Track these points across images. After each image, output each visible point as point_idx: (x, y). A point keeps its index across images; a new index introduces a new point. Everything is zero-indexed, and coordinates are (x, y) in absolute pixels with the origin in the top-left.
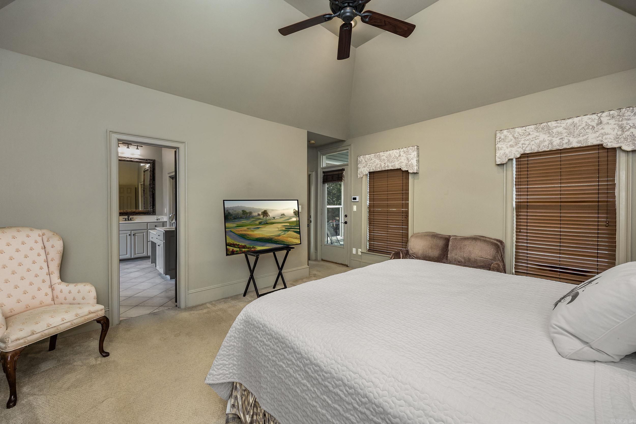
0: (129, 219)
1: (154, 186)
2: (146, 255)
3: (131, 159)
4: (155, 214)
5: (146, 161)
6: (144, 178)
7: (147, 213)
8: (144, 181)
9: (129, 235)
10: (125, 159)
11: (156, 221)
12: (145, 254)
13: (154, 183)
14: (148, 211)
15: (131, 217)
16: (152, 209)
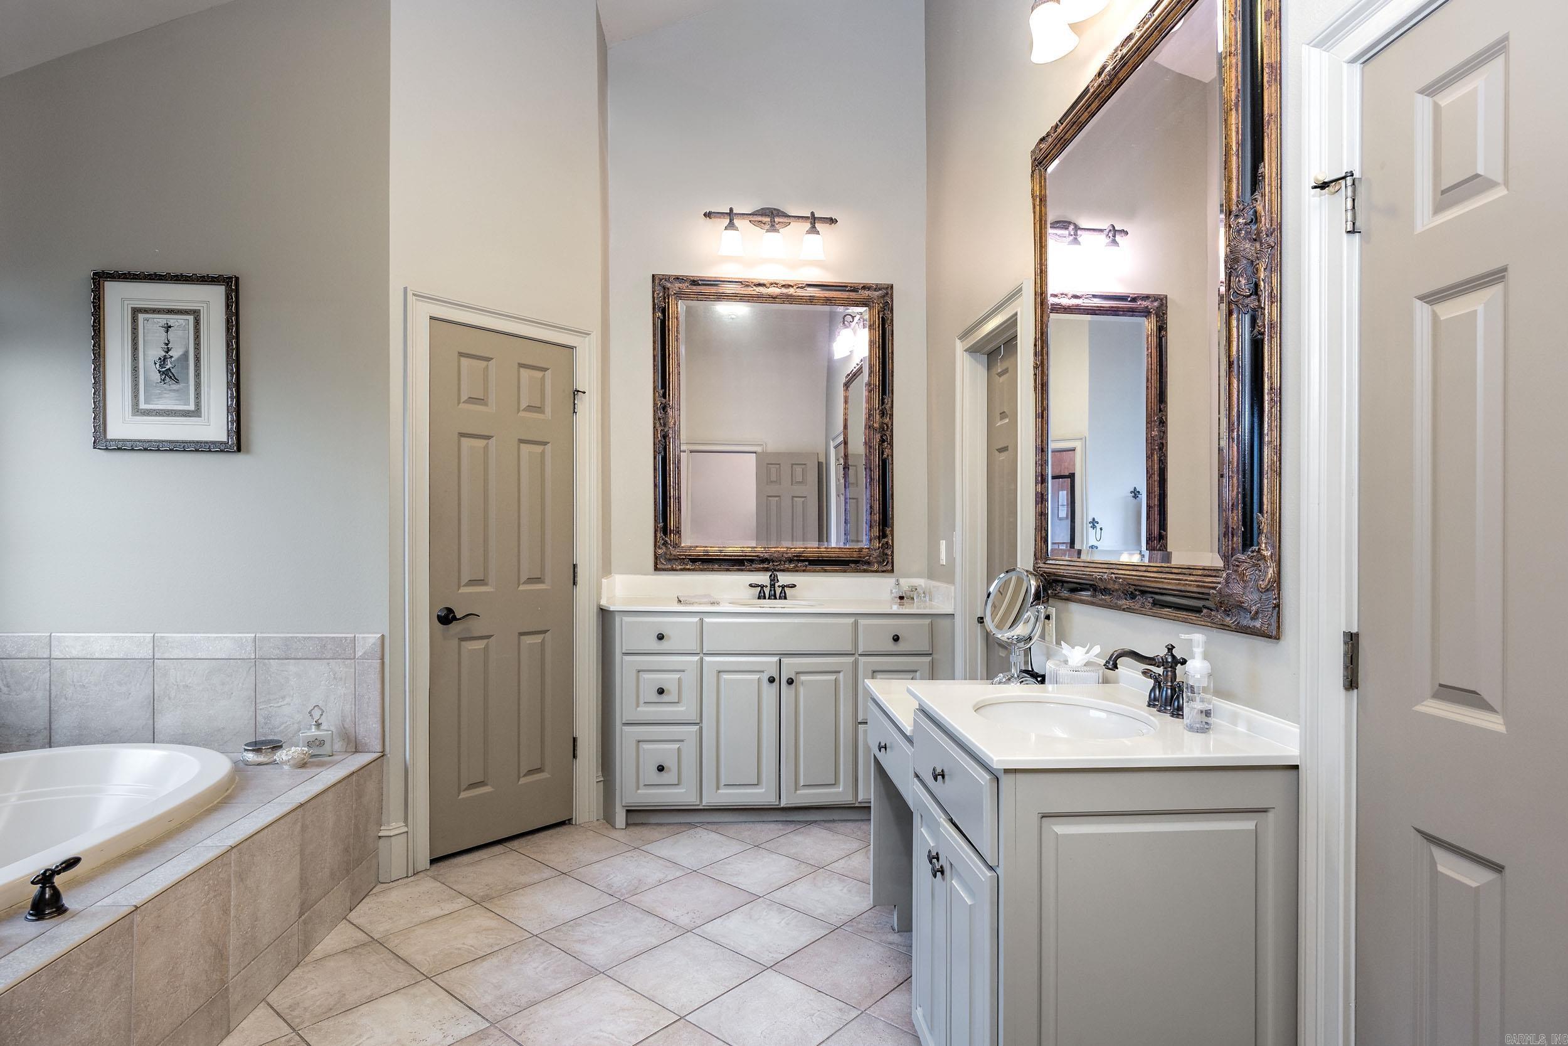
0: (778, 591)
1: (887, 420)
2: (848, 799)
3: (784, 290)
4: (892, 571)
5: (853, 295)
6: (845, 414)
7: (856, 562)
8: (845, 427)
9: (772, 680)
10: (762, 290)
11: (895, 609)
12: (840, 793)
13: (888, 407)
14: (861, 550)
15: (784, 579)
16: (877, 544)
